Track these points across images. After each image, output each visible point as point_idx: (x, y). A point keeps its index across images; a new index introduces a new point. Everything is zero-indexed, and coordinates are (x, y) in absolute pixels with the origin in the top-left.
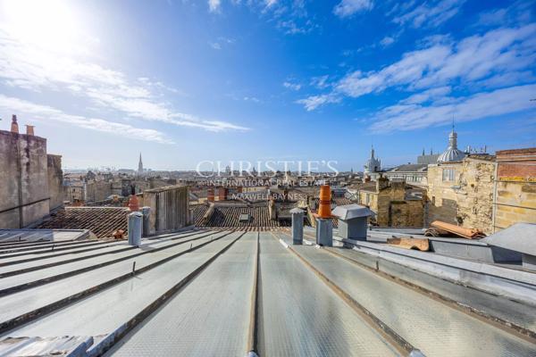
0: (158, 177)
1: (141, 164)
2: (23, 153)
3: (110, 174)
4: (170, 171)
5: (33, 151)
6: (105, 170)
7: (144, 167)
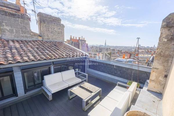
0: (110, 48)
1: (105, 43)
2: (83, 44)
3: (97, 47)
4: (114, 46)
5: (84, 43)
6: (96, 45)
7: (106, 44)
